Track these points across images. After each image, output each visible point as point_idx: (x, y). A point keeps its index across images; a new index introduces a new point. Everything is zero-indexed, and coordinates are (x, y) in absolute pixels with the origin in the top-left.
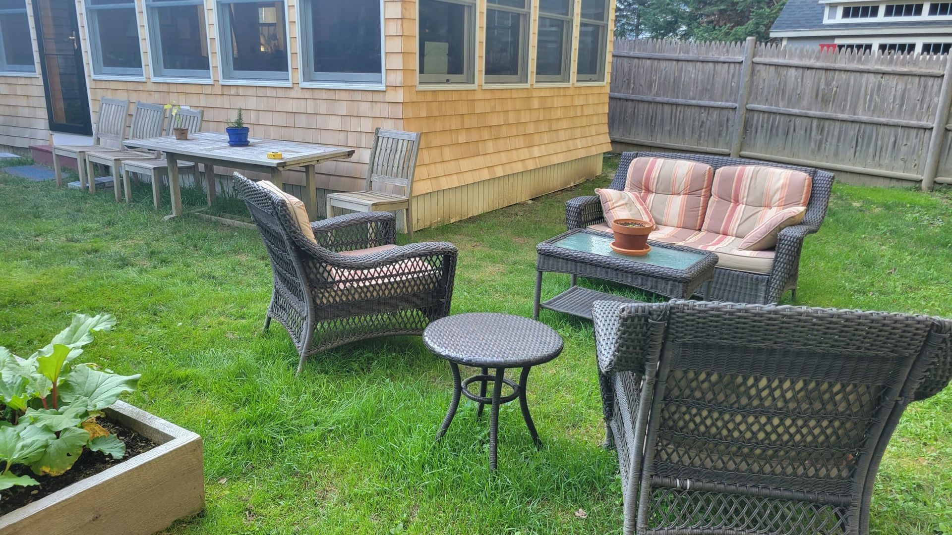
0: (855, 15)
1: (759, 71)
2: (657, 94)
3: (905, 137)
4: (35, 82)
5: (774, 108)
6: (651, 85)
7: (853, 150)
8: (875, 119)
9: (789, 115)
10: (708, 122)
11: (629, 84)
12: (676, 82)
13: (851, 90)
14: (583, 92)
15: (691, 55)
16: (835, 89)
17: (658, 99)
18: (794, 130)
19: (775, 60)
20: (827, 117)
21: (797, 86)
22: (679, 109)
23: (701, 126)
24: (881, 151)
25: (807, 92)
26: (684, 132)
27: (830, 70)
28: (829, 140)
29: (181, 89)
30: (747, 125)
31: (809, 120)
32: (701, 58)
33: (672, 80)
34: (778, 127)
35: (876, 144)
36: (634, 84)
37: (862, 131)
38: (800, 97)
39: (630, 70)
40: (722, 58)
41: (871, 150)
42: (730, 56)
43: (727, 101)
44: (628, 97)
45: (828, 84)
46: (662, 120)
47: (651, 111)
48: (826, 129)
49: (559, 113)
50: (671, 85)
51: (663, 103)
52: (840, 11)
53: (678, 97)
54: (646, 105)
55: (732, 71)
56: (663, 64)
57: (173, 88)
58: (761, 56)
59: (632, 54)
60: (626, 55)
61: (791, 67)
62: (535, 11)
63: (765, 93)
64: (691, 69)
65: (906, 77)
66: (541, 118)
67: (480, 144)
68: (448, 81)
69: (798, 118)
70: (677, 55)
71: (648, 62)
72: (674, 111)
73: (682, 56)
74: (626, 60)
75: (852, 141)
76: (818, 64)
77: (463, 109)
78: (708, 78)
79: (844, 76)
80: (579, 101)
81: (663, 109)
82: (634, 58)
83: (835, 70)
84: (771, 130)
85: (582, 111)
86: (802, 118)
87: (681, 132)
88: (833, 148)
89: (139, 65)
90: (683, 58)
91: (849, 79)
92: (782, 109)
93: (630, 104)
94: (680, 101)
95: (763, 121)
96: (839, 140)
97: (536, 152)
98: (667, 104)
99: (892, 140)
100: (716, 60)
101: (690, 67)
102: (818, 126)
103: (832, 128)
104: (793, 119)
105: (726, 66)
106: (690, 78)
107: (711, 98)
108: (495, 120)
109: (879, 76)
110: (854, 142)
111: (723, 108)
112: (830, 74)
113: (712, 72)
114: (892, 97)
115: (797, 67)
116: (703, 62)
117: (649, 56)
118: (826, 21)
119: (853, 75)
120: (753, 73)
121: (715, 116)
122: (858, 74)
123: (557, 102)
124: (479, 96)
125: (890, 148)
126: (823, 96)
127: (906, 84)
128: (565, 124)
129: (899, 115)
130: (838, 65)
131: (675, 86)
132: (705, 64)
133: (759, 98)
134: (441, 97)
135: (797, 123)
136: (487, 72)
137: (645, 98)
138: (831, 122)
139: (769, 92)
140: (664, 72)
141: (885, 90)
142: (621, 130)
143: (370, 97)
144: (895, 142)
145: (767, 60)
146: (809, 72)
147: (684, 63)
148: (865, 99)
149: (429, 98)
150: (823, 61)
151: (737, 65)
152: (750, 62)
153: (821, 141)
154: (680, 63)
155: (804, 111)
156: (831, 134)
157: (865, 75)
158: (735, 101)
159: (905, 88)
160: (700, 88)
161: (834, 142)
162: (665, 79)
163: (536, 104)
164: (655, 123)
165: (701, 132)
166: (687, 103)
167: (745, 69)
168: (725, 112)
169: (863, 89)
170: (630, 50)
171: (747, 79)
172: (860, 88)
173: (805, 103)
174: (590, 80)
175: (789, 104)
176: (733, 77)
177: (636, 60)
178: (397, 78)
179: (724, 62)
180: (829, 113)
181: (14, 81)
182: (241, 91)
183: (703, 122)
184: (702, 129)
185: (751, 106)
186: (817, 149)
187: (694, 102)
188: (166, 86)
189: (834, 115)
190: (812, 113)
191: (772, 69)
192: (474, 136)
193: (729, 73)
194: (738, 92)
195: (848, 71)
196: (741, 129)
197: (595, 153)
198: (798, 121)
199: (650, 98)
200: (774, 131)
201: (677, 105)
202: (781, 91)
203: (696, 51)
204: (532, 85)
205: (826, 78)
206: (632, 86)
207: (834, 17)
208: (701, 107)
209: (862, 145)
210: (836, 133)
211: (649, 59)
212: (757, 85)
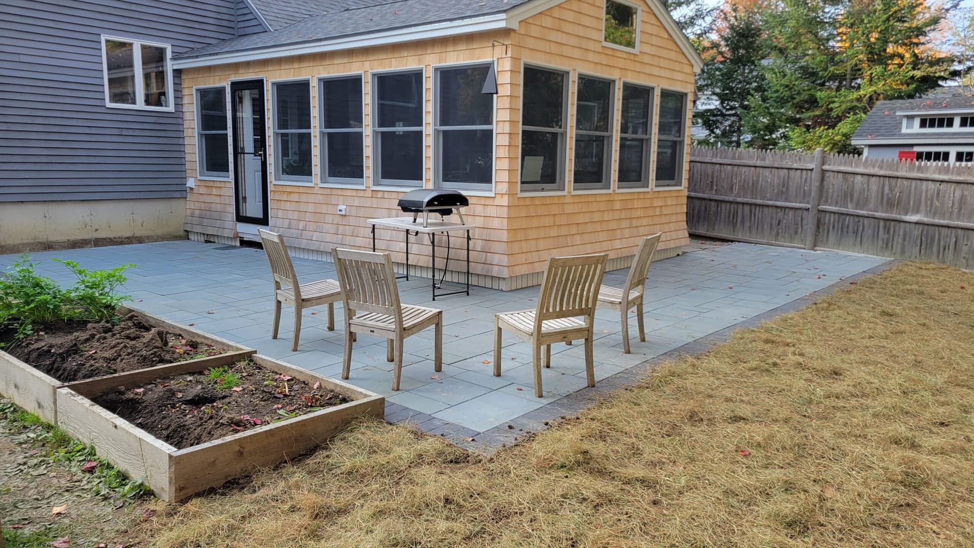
0: (932, 125)
1: (828, 177)
2: (738, 195)
3: (965, 238)
4: (228, 185)
5: (843, 210)
6: (732, 188)
7: (918, 248)
8: (937, 221)
9: (858, 216)
10: (785, 221)
11: (712, 186)
12: (755, 184)
13: (912, 195)
14: (662, 195)
15: (767, 162)
16: (898, 194)
17: (739, 200)
18: (863, 230)
19: (843, 168)
20: (892, 218)
21: (864, 191)
22: (757, 209)
23: (779, 224)
24: (945, 249)
25: (873, 195)
26: (763, 228)
27: (893, 177)
28: (896, 238)
29: (340, 192)
30: (819, 224)
31: (876, 221)
32: (776, 165)
33: (751, 183)
34: (848, 227)
35: (939, 244)
36: (717, 186)
37: (925, 232)
38: (867, 201)
39: (713, 174)
40: (795, 166)
41: (935, 249)
42: (802, 164)
43: (800, 203)
44: (712, 198)
45: (891, 190)
46: (743, 218)
47: (732, 209)
48: (892, 229)
49: (639, 213)
50: (750, 188)
51: (743, 204)
52: (917, 122)
53: (756, 199)
54: (728, 205)
55: (804, 177)
56: (744, 169)
57: (334, 192)
58: (829, 165)
59: (714, 160)
60: (709, 161)
61: (857, 174)
62: (617, 133)
63: (835, 196)
64: (767, 174)
65: (962, 185)
66: (623, 217)
67: (569, 237)
68: (543, 190)
69: (866, 219)
70: (754, 162)
71: (729, 167)
72: (753, 210)
73: (759, 163)
74: (709, 166)
75: (916, 240)
76: (882, 173)
77: (555, 210)
78: (784, 181)
79: (905, 182)
80: (657, 203)
81: (743, 208)
82: (716, 164)
83: (898, 178)
84: (842, 228)
85: (661, 211)
86: (869, 219)
87: (760, 229)
88: (900, 246)
89: (310, 173)
90: (759, 165)
91: (911, 186)
92: (851, 210)
93: (713, 203)
94: (759, 201)
95: (834, 222)
96: (904, 239)
97: (618, 244)
98: (747, 204)
99: (954, 240)
100: (789, 167)
101: (767, 172)
102: (885, 226)
103: (897, 228)
104: (861, 219)
105: (799, 172)
106: (767, 182)
107: (787, 200)
108: (581, 219)
109: (938, 184)
110: (919, 241)
111: (797, 209)
112: (893, 181)
113: (786, 177)
114: (951, 202)
115: (862, 174)
116: (778, 168)
117: (729, 163)
118: (904, 130)
119: (914, 183)
120: (823, 180)
121: (790, 216)
122: (919, 181)
123: (637, 204)
124: (568, 200)
125: (952, 247)
126: (889, 199)
127: (963, 191)
128: (645, 222)
129: (958, 219)
130: (899, 174)
131: (754, 188)
132: (780, 170)
133: (829, 201)
134: (537, 202)
135: (866, 223)
136: (576, 181)
137: (726, 198)
138: (896, 223)
139: (838, 196)
140: (743, 177)
141: (944, 196)
142: (705, 226)
143: (483, 201)
144: (956, 242)
145: (836, 168)
146: (874, 179)
147: (761, 169)
148: (926, 203)
149: (528, 202)
150: (886, 170)
151: (809, 172)
152: (819, 170)
153: (888, 240)
154: (757, 169)
155: (871, 213)
156: (897, 234)
157: (925, 183)
158: (808, 203)
159: (963, 195)
160: (776, 191)
161: (900, 241)
162: (745, 182)
163: (618, 206)
164: (737, 221)
165: (778, 229)
166: (765, 204)
167: (815, 175)
168: (799, 212)
169: (924, 194)
170: (712, 157)
171: (818, 184)
172: (921, 193)
173: (871, 206)
174: (668, 185)
175: (858, 206)
176: (806, 181)
177: (718, 166)
178: (503, 188)
179: (797, 169)
180: (894, 216)
181: (211, 184)
182: (386, 195)
183: (780, 221)
184: (779, 227)
185: (822, 207)
186: (885, 246)
187: (770, 203)
188: (329, 190)
189: (898, 217)
190: (877, 214)
191: (840, 175)
192: (564, 231)
193: (801, 178)
194: (810, 194)
195: (909, 179)
196: (814, 227)
197: (673, 246)
198: (866, 221)
199: (731, 199)
200: (845, 230)
201: (756, 205)
202: (847, 195)
203: (771, 159)
204: (614, 191)
205: (890, 185)
206: (715, 188)
207: (912, 127)
208: (777, 207)
209: (927, 244)
210: (901, 233)
211: (730, 165)
212: (828, 190)
